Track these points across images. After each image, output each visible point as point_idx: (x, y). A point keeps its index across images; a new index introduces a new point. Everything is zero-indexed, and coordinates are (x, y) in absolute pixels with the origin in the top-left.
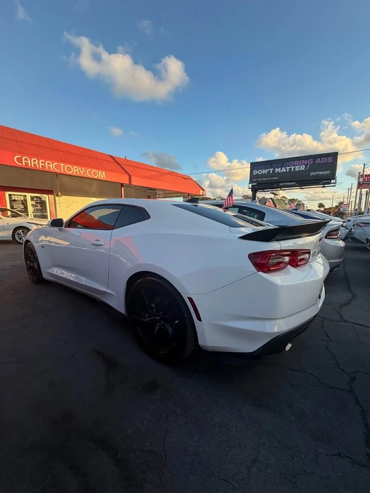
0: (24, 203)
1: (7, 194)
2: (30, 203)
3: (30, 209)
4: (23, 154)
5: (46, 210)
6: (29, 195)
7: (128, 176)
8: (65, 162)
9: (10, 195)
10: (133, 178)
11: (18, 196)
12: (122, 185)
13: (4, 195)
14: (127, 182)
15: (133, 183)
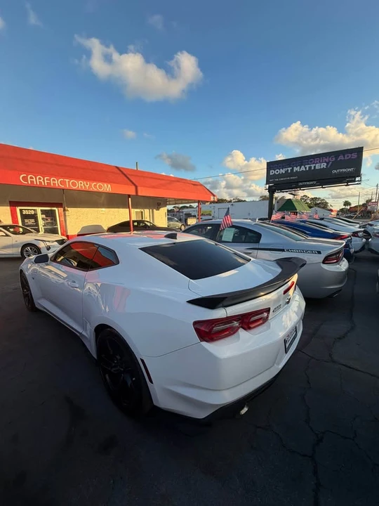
0: (34, 217)
1: (18, 209)
2: (40, 216)
3: (41, 223)
4: (28, 173)
5: (56, 224)
6: (39, 209)
7: (134, 187)
8: (70, 177)
9: (21, 210)
10: (139, 188)
11: (29, 210)
12: (129, 196)
13: (16, 210)
14: (134, 194)
15: (139, 194)
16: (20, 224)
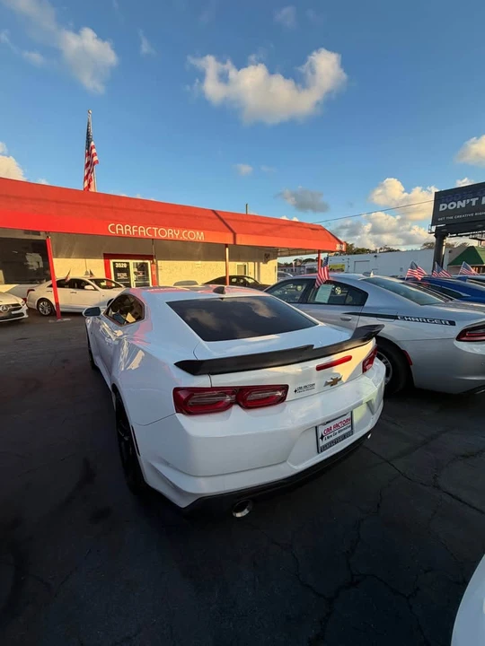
0: (127, 270)
1: (112, 261)
2: (132, 270)
3: (133, 277)
4: (116, 222)
5: (148, 279)
6: (132, 262)
7: (231, 235)
8: (158, 225)
9: (114, 263)
10: (238, 236)
11: (121, 263)
12: (226, 246)
13: (109, 263)
14: (232, 243)
15: (238, 243)
16: (113, 279)
